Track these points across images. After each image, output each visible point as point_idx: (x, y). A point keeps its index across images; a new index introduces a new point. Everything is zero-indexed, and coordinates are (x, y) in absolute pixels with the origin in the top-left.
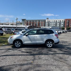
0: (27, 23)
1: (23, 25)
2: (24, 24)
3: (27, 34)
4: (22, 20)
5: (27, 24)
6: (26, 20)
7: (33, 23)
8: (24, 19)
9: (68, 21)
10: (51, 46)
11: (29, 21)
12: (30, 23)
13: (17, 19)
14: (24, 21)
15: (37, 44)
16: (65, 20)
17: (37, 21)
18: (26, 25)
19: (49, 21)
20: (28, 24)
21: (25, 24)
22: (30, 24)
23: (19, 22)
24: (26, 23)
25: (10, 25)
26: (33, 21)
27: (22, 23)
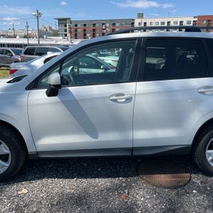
0: (76, 31)
1: (61, 38)
2: (66, 35)
3: (54, 78)
4: (59, 20)
5: (76, 35)
7: (94, 30)
8: (65, 19)
9: (205, 22)
12: (85, 30)
13: (38, 16)
14: (66, 26)
15: (132, 149)
16: (196, 19)
17: (108, 25)
18: (71, 38)
19: (145, 23)
20: (79, 35)
21: (69, 35)
22: (85, 35)
23: (50, 28)
24: (71, 32)
25: (21, 37)
26: (94, 25)
27: (59, 31)
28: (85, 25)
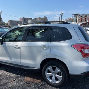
0: (81, 19)
4: (74, 15)
6: (79, 16)
8: (77, 14)
10: (57, 82)
11: (83, 17)
13: (62, 14)
14: (77, 17)
18: (79, 22)
20: (82, 21)
21: (78, 21)
24: (79, 20)
27: (74, 19)
28: (86, 16)
